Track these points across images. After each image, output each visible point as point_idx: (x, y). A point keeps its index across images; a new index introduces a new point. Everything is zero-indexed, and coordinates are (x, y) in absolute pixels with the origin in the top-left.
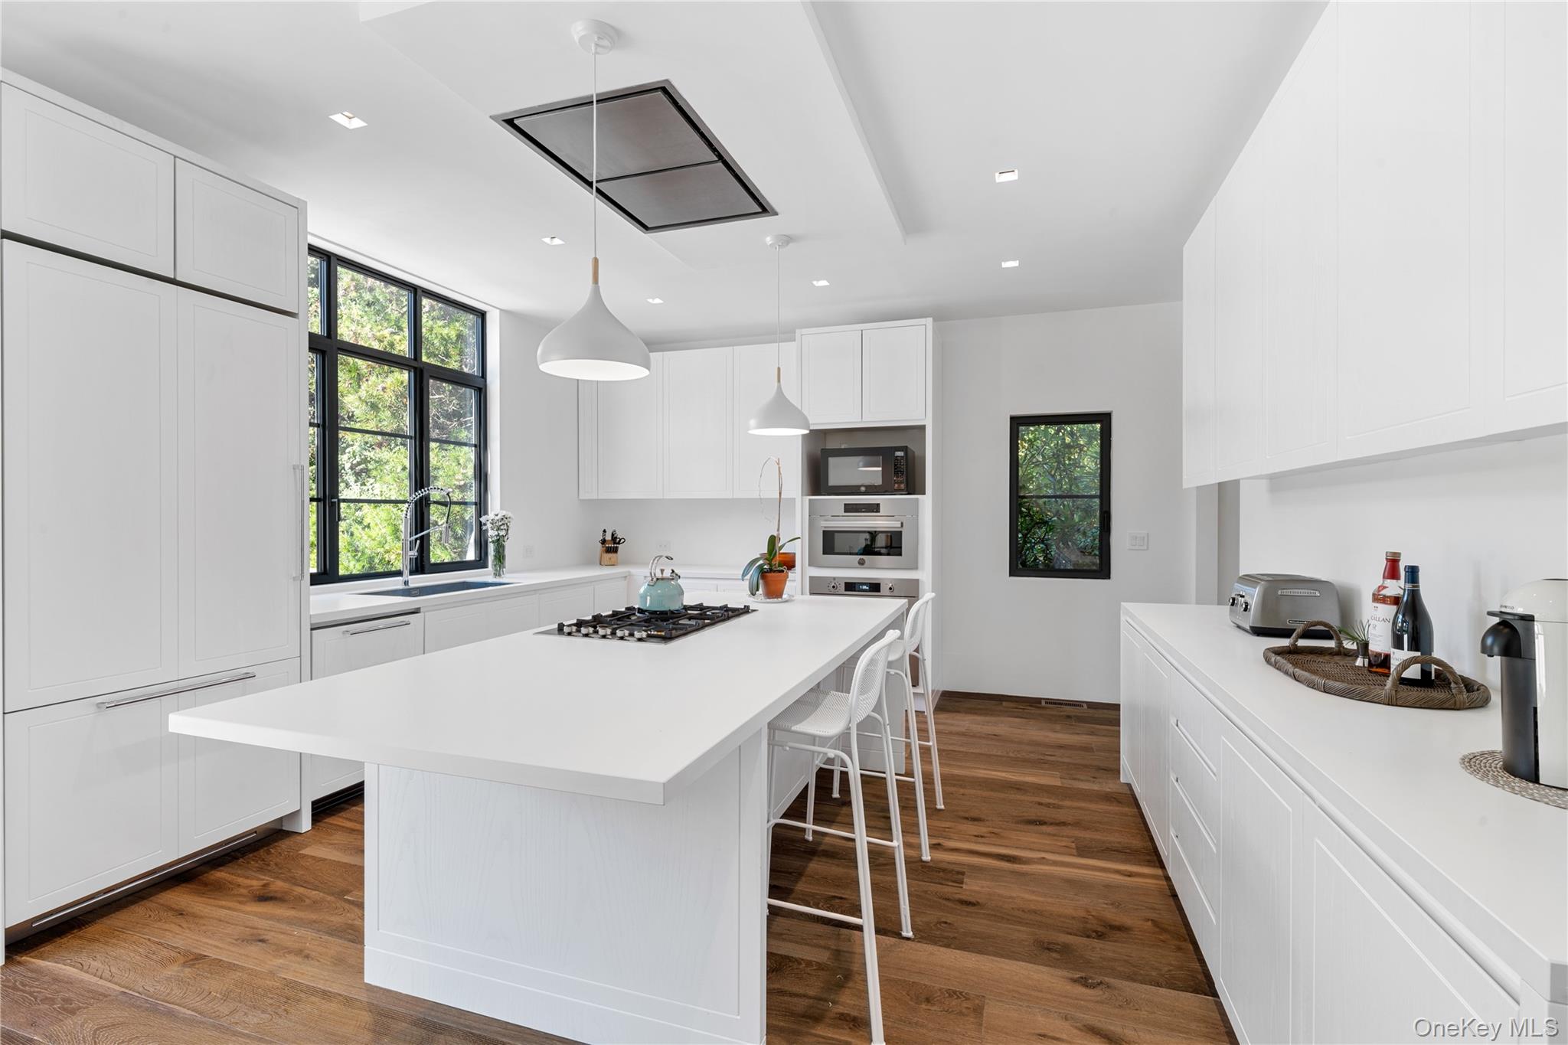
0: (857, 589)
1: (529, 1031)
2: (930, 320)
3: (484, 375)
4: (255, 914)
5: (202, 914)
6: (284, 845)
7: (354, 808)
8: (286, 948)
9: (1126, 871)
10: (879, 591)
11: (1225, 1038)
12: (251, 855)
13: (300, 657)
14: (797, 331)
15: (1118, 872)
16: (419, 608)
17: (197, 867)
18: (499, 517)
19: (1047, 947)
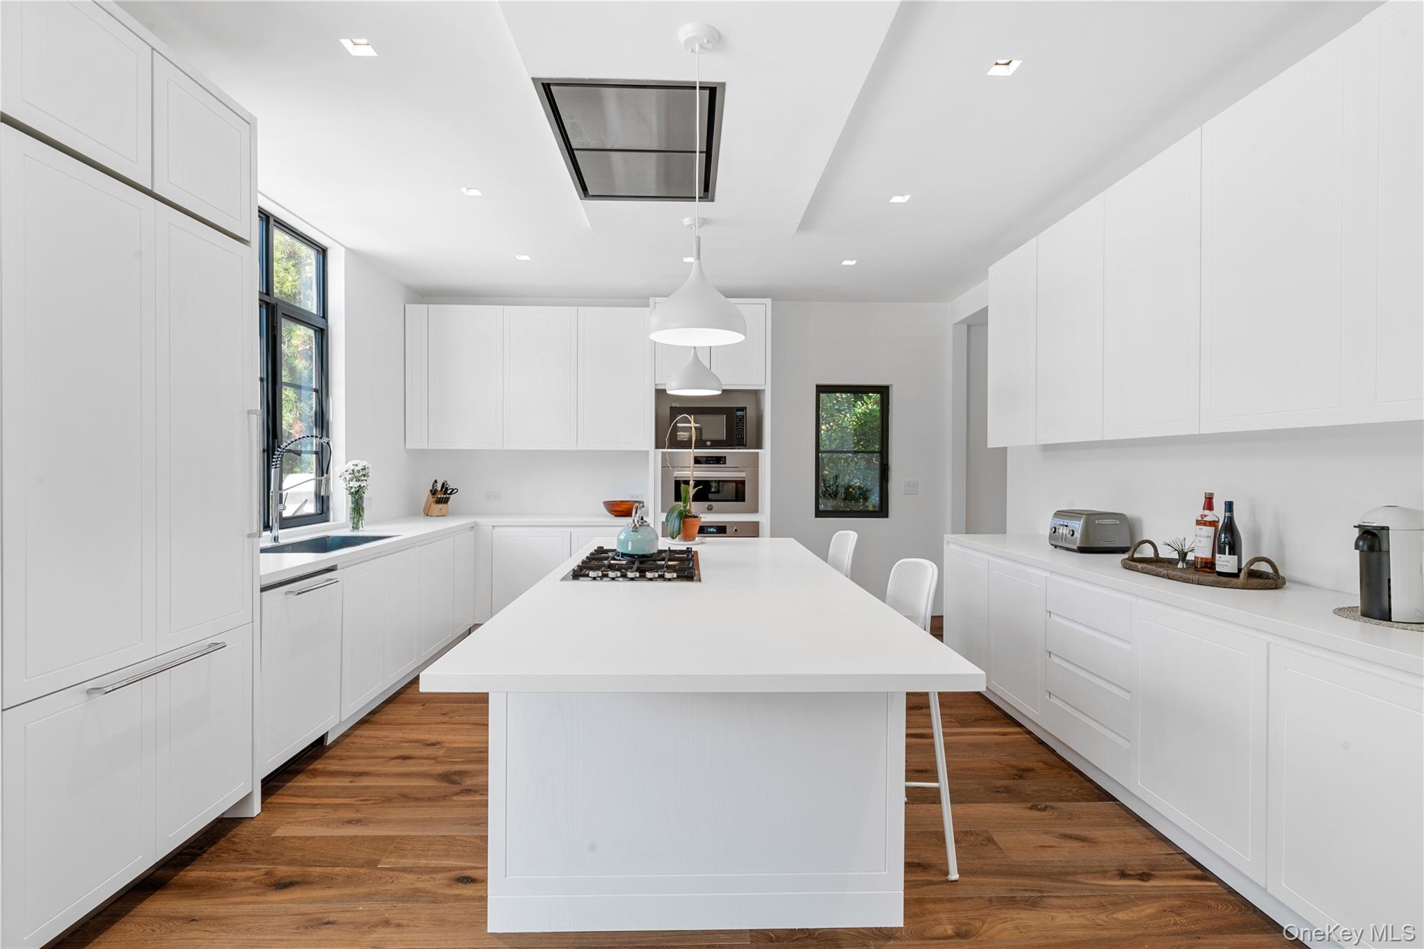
0: (705, 531)
1: (686, 933)
2: (769, 301)
3: (324, 316)
4: (292, 901)
5: (218, 915)
6: (242, 831)
7: (289, 784)
8: (367, 923)
9: (999, 732)
10: (725, 533)
11: (1138, 824)
12: (213, 849)
13: (252, 622)
14: (651, 298)
15: (995, 734)
16: (336, 565)
17: (154, 872)
18: (359, 468)
19: (997, 790)
